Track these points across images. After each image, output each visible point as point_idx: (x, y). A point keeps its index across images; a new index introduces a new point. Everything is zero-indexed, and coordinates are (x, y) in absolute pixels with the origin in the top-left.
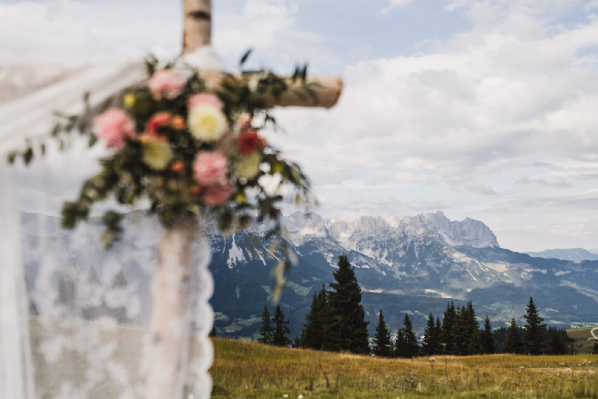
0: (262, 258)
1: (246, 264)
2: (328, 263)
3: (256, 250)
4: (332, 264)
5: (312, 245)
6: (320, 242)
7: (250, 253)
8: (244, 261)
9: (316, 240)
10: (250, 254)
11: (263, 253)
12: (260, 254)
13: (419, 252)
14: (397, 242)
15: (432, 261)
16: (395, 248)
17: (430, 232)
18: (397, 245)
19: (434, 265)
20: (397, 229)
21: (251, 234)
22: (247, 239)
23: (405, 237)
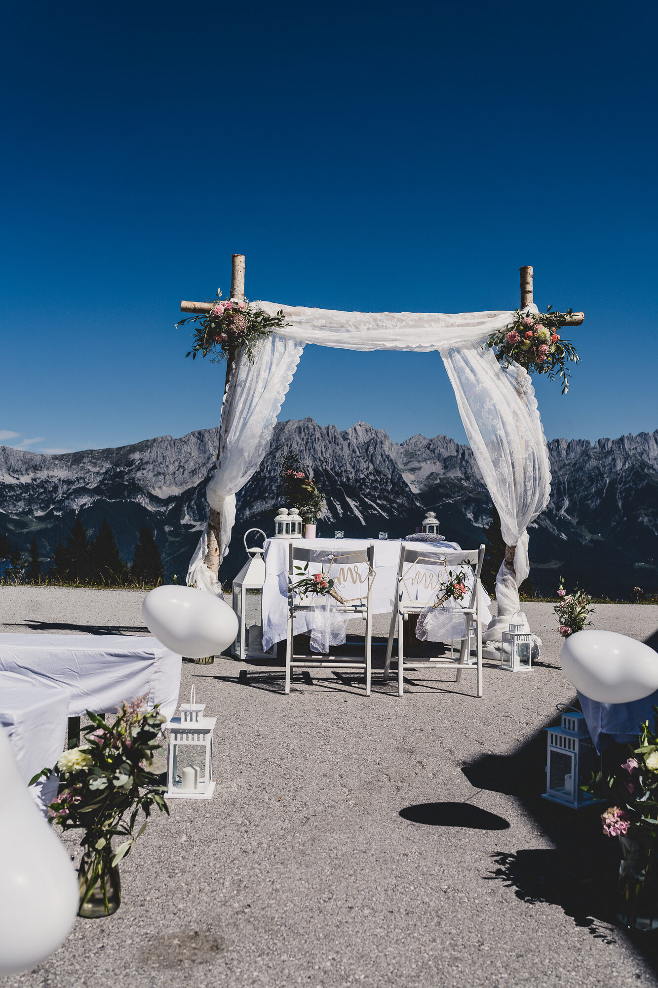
0: (357, 513)
1: (332, 522)
2: (469, 519)
3: (348, 500)
4: (476, 521)
5: (441, 490)
6: (455, 485)
7: (338, 505)
8: (329, 518)
9: (448, 483)
10: (339, 507)
11: (360, 505)
12: (356, 506)
13: (624, 500)
14: (586, 482)
15: (647, 515)
16: (582, 494)
17: (644, 465)
18: (587, 489)
19: (650, 521)
20: (585, 462)
21: (339, 475)
22: (333, 483)
23: (601, 475)
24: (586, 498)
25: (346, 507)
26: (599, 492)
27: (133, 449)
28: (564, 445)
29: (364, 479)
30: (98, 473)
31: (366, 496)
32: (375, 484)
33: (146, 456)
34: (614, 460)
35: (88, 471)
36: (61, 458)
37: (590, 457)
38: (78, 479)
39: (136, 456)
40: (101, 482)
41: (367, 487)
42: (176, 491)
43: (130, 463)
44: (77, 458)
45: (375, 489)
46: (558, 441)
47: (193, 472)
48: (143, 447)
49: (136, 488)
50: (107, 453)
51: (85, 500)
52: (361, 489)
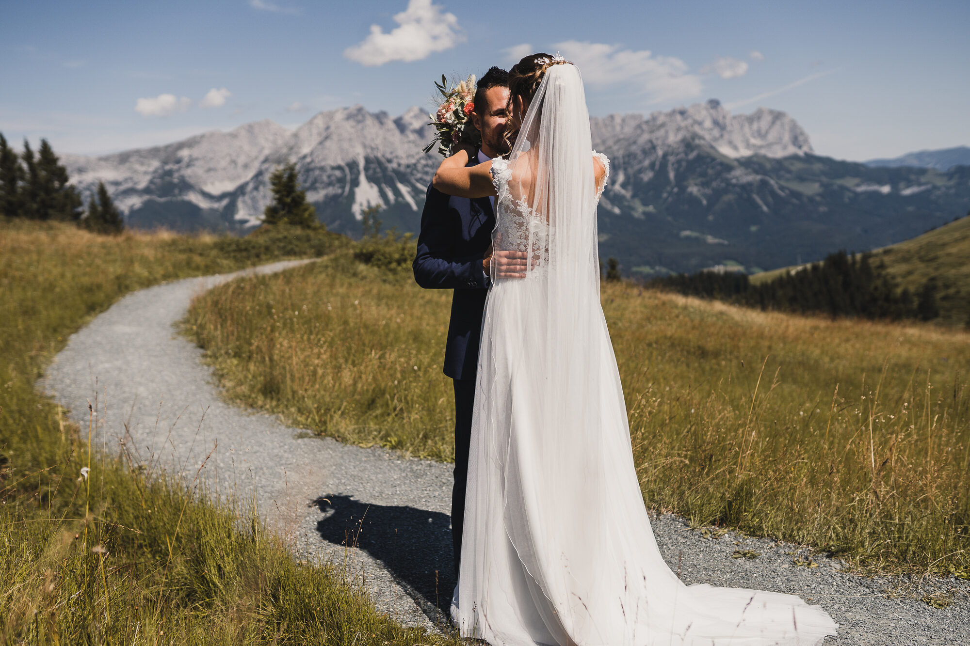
0: (409, 198)
1: (383, 210)
3: (400, 185)
7: (389, 191)
8: (380, 206)
10: (390, 194)
11: (411, 190)
12: (407, 192)
13: (677, 171)
14: (640, 156)
15: (696, 185)
16: (637, 167)
17: (695, 136)
18: (640, 162)
19: (699, 190)
20: (639, 136)
21: (389, 161)
22: (384, 169)
23: (654, 148)
24: (640, 171)
25: (397, 193)
26: (652, 166)
27: (181, 146)
28: (618, 120)
29: (415, 165)
30: (146, 173)
31: (418, 180)
32: (427, 169)
33: (196, 152)
34: (667, 132)
35: (135, 171)
36: (106, 159)
37: (643, 131)
38: (126, 180)
39: (185, 153)
40: (151, 182)
41: (418, 171)
42: (230, 186)
43: (178, 161)
44: (124, 158)
45: (426, 173)
46: (612, 117)
47: (246, 166)
48: (190, 143)
49: (185, 186)
50: (154, 152)
51: (135, 201)
52: (412, 174)
